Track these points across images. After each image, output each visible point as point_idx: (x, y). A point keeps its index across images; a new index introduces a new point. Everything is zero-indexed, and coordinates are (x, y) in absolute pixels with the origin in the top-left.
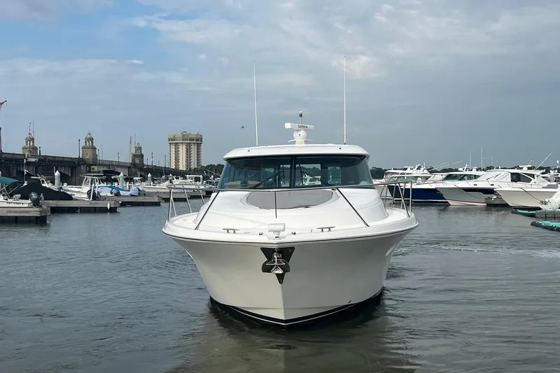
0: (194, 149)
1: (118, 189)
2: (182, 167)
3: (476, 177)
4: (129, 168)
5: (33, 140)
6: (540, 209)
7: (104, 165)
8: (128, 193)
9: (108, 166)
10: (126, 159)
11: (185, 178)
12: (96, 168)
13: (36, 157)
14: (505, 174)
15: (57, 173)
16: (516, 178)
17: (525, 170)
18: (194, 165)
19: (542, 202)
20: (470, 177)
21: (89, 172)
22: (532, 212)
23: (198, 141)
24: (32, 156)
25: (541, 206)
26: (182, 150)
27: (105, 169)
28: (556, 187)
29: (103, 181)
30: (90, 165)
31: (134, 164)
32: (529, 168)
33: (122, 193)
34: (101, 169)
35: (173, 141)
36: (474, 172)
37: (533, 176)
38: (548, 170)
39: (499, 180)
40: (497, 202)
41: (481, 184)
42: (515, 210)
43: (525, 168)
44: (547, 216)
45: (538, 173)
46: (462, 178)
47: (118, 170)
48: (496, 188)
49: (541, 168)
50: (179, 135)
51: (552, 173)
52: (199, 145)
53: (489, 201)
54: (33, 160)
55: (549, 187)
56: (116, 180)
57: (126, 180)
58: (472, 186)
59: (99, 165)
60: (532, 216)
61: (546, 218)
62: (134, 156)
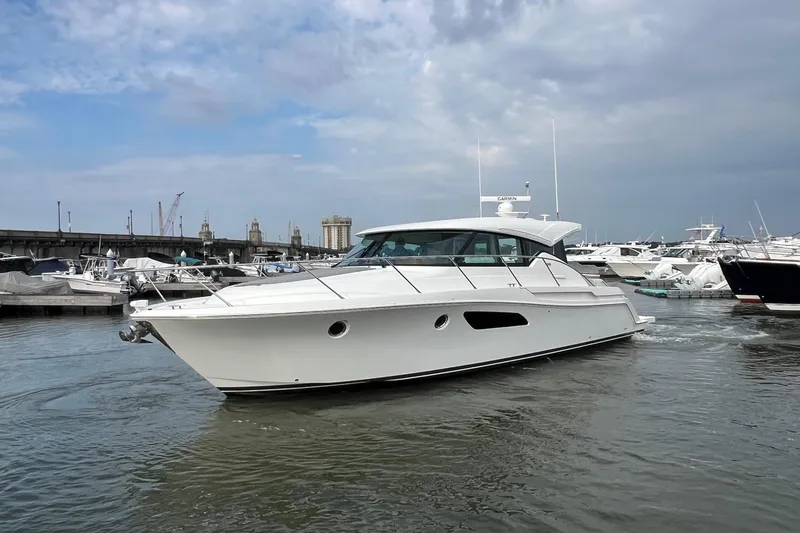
0: (344, 230)
1: (281, 267)
2: (334, 247)
3: (591, 252)
4: (289, 248)
5: (207, 225)
6: (644, 278)
7: (268, 247)
8: (290, 270)
9: (270, 247)
10: (287, 241)
11: (338, 256)
12: (261, 249)
13: (210, 240)
14: (616, 249)
15: (231, 254)
16: (625, 252)
17: (633, 245)
18: (344, 245)
19: (646, 273)
20: (586, 252)
21: (256, 252)
22: (637, 281)
23: (348, 223)
24: (208, 240)
25: (645, 276)
26: (334, 232)
27: (269, 250)
28: (659, 259)
29: (269, 260)
30: (256, 247)
31: (293, 245)
32: (637, 244)
33: (285, 270)
34: (266, 250)
35: (326, 225)
36: (590, 248)
37: (640, 250)
38: (654, 245)
39: (610, 254)
40: (609, 273)
41: (595, 258)
42: (623, 280)
43: (633, 244)
44: (649, 285)
45: (646, 247)
46: (579, 253)
47: (280, 250)
48: (608, 261)
49: (647, 244)
50: (331, 219)
51: (659, 247)
52: (348, 227)
53: (602, 273)
54: (209, 243)
55: (654, 259)
56: (278, 259)
57: (288, 259)
58: (587, 260)
59: (264, 247)
60: (637, 284)
61: (649, 286)
62: (293, 238)
